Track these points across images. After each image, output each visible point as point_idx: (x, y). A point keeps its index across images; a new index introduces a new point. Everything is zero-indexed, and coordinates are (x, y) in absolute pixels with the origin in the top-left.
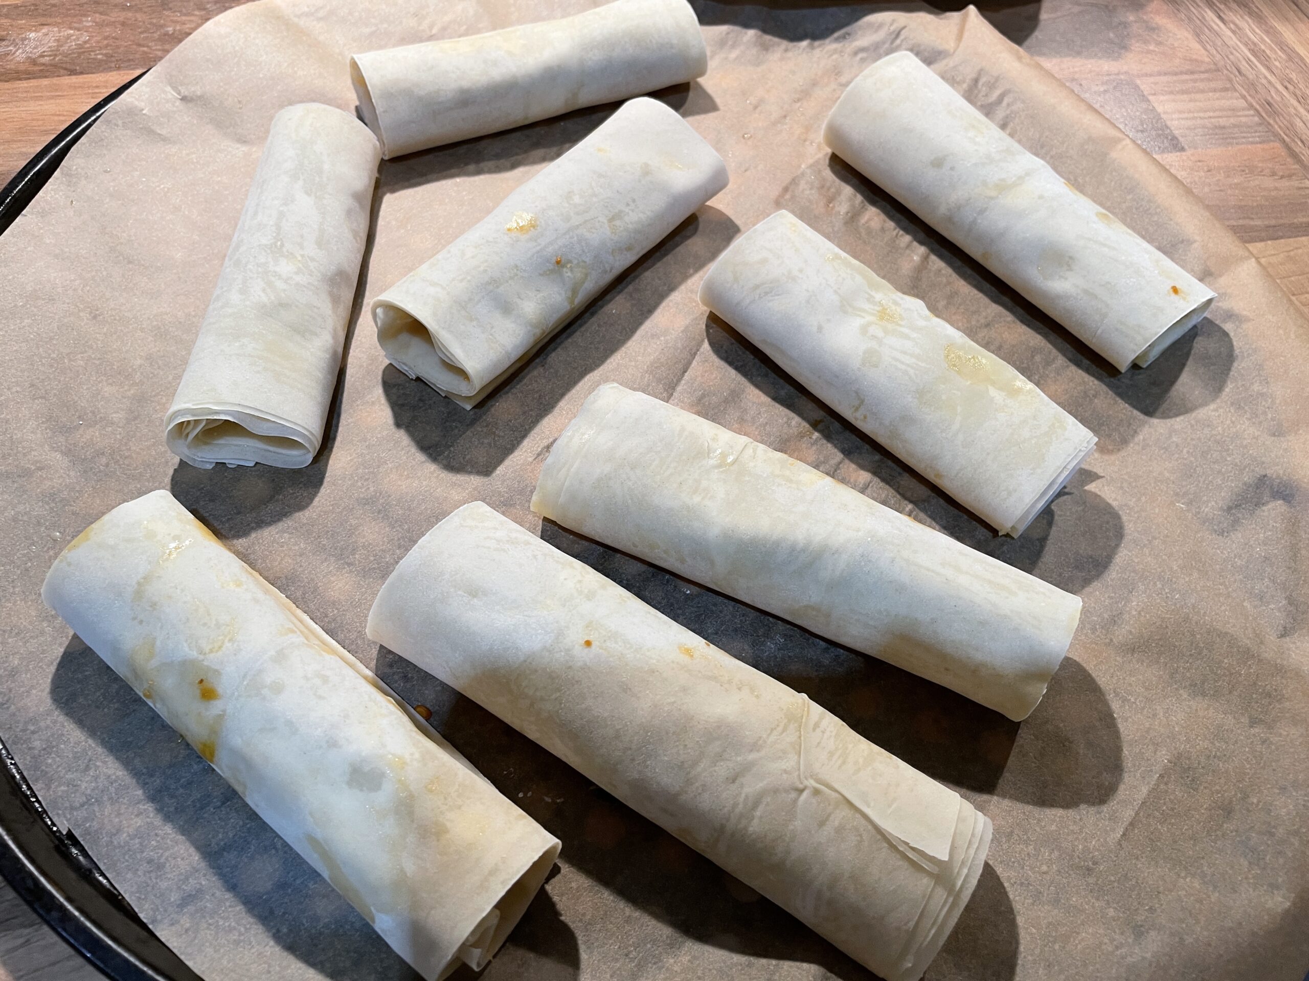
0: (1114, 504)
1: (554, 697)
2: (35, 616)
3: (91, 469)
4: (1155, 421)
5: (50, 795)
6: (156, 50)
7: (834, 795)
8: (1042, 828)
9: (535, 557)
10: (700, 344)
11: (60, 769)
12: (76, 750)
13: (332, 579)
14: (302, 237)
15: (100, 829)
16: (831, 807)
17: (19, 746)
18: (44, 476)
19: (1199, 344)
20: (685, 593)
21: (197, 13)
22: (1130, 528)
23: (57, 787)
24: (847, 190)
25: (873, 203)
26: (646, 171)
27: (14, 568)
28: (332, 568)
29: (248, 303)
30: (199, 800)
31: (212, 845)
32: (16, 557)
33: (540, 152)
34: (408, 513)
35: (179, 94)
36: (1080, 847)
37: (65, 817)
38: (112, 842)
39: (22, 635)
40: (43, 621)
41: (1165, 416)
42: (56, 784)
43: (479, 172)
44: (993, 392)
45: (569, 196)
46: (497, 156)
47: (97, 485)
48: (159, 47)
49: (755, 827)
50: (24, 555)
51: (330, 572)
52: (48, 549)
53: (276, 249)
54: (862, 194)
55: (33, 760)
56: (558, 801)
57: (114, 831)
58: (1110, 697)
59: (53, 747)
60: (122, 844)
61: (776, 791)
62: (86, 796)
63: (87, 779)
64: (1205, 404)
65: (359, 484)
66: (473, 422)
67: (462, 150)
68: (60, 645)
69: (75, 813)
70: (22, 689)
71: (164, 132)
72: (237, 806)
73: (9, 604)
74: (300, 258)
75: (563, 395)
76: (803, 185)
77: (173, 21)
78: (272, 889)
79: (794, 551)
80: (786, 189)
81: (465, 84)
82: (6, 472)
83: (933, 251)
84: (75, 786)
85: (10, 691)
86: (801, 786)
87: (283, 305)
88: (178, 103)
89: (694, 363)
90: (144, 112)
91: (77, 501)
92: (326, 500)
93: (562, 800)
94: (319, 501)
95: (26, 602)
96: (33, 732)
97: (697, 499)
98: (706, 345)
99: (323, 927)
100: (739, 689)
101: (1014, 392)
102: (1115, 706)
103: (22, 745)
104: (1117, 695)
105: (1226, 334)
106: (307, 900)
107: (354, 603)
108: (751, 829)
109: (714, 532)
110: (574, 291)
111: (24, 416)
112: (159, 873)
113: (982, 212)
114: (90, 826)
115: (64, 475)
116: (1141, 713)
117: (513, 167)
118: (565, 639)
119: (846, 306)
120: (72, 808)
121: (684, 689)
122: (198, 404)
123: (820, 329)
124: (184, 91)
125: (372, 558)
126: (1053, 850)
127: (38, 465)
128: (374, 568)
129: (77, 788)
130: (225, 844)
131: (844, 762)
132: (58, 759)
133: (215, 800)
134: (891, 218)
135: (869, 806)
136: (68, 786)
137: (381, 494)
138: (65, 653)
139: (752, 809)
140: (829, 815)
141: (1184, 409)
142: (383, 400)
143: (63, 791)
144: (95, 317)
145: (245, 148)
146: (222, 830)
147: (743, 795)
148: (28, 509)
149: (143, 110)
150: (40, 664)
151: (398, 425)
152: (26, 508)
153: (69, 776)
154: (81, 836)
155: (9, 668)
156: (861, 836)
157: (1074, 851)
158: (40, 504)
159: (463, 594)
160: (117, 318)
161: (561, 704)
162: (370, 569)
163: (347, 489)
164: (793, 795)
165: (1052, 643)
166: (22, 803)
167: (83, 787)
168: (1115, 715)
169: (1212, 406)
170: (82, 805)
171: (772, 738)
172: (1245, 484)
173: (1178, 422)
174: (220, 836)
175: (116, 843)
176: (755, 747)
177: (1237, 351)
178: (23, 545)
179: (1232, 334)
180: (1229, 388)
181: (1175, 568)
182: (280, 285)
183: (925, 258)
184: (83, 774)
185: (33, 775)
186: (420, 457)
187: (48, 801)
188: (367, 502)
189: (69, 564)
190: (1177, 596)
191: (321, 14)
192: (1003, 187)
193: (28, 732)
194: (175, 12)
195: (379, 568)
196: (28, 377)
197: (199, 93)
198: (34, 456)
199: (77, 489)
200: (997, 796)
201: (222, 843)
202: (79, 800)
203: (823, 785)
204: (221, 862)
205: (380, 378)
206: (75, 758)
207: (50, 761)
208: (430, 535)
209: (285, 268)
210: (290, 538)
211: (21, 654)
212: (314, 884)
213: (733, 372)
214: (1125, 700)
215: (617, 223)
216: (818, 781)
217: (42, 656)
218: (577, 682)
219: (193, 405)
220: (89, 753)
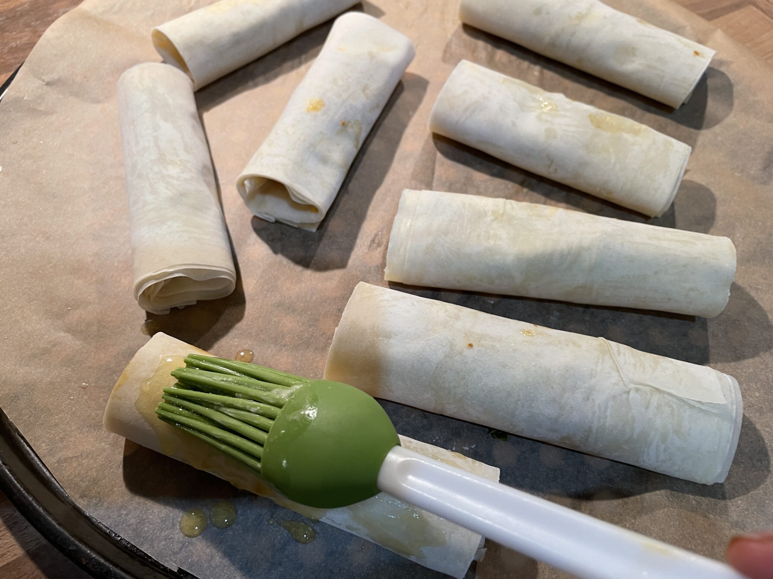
0: (703, 183)
1: (462, 384)
2: (94, 441)
3: (89, 336)
4: (704, 132)
5: (156, 550)
6: (10, 59)
7: (648, 389)
8: (745, 373)
9: (413, 304)
10: (435, 155)
11: (155, 532)
12: (160, 516)
13: (278, 358)
14: (175, 149)
15: (199, 560)
16: (649, 396)
17: (120, 526)
18: (59, 349)
19: (710, 82)
20: (491, 304)
21: (27, 29)
22: (718, 194)
23: (158, 544)
24: (481, 44)
25: (498, 47)
26: (372, 56)
27: (65, 414)
28: (274, 352)
29: (160, 199)
30: (255, 520)
31: (277, 545)
32: (63, 407)
33: (288, 64)
34: (306, 304)
35: (43, 81)
36: (771, 375)
37: (172, 560)
38: (211, 566)
39: (91, 456)
40: (101, 443)
41: (709, 126)
42: (157, 541)
43: (256, 85)
44: (625, 135)
45: (335, 81)
46: (264, 73)
47: (97, 345)
48: (10, 57)
49: (609, 422)
50: (68, 405)
51: (275, 354)
52: (83, 395)
53: (162, 159)
54: (490, 43)
55: (134, 533)
56: (473, 447)
57: (210, 558)
58: (748, 289)
59: (145, 519)
60: (218, 564)
61: (614, 397)
62: (180, 542)
63: (177, 532)
64: (727, 115)
65: (269, 295)
66: (321, 238)
67: (240, 74)
68: (119, 454)
69: (178, 556)
70: (106, 490)
71: (42, 108)
72: (281, 515)
73: (72, 439)
74: (179, 163)
75: (367, 208)
76: (454, 47)
77: (14, 39)
78: (325, 558)
79: (563, 256)
80: (445, 52)
81: (234, 29)
82: (32, 354)
83: (544, 67)
84: (170, 539)
85: (99, 493)
86: (627, 390)
87: (182, 195)
88: (45, 87)
89: (437, 167)
90: (25, 98)
91: (88, 359)
92: (253, 311)
93: (475, 445)
94: (249, 313)
95: (83, 434)
96: (127, 515)
97: (492, 242)
98: (439, 155)
99: (367, 570)
100: (567, 345)
101: (636, 133)
102: (753, 293)
103: (122, 525)
104: (751, 287)
105: (723, 74)
106: (350, 557)
107: (298, 368)
108: (607, 424)
109: (510, 259)
110: (357, 140)
111: (28, 315)
112: (251, 574)
113: (573, 34)
114: (191, 560)
115: (72, 345)
116: (768, 293)
117: (276, 76)
118: (456, 347)
119: (522, 107)
120: (175, 554)
121: (537, 355)
122: (156, 272)
123: (514, 124)
124: (47, 78)
125: (297, 338)
126: (756, 382)
127: (52, 343)
128: (301, 343)
129: (172, 540)
130: (284, 541)
131: (644, 368)
132: (151, 526)
133: (265, 516)
134: (512, 53)
135: (670, 389)
136: (166, 541)
137: (285, 297)
138: (125, 458)
139: (605, 412)
140: (650, 400)
141: (717, 121)
142: (259, 240)
143: (163, 545)
144: (48, 238)
145: (99, 107)
146: (278, 533)
147: (597, 406)
148: (57, 374)
149: (23, 97)
150: (112, 470)
151: (275, 252)
152: (56, 374)
153: (163, 534)
154: (188, 569)
155: (92, 480)
156: (671, 406)
157: (768, 379)
158: (64, 368)
159: (382, 338)
160: (63, 235)
161: (468, 387)
162: (298, 345)
163: (263, 301)
164: (625, 396)
165: (727, 265)
166: (139, 561)
167: (176, 538)
168: (756, 299)
169: (732, 115)
170: (181, 549)
171: (599, 368)
172: (767, 153)
173: (717, 129)
174: (279, 537)
175: (214, 565)
176: (592, 375)
177: (733, 81)
178: (64, 398)
179: (726, 73)
180: (736, 102)
181: (752, 209)
182: (174, 182)
183: (541, 73)
184: (172, 530)
185: (138, 542)
186: (299, 268)
187: (156, 554)
188: (279, 305)
189: (120, 399)
190: (760, 224)
191: (116, 9)
192: (581, 17)
193: (123, 516)
194: (12, 32)
195: (303, 343)
196: (19, 289)
197: (56, 78)
198: (46, 338)
199: (85, 351)
200: (713, 363)
201: (282, 541)
202: (176, 547)
203: (640, 384)
204: (286, 553)
205: (251, 228)
206: (162, 521)
207: (146, 529)
208: (347, 309)
209: (174, 171)
210: (240, 341)
211: (96, 468)
212: (350, 546)
213: (461, 167)
214: (757, 289)
215: (368, 92)
216: (635, 383)
217: (110, 465)
218: (473, 370)
219: (154, 272)
220: (171, 515)
